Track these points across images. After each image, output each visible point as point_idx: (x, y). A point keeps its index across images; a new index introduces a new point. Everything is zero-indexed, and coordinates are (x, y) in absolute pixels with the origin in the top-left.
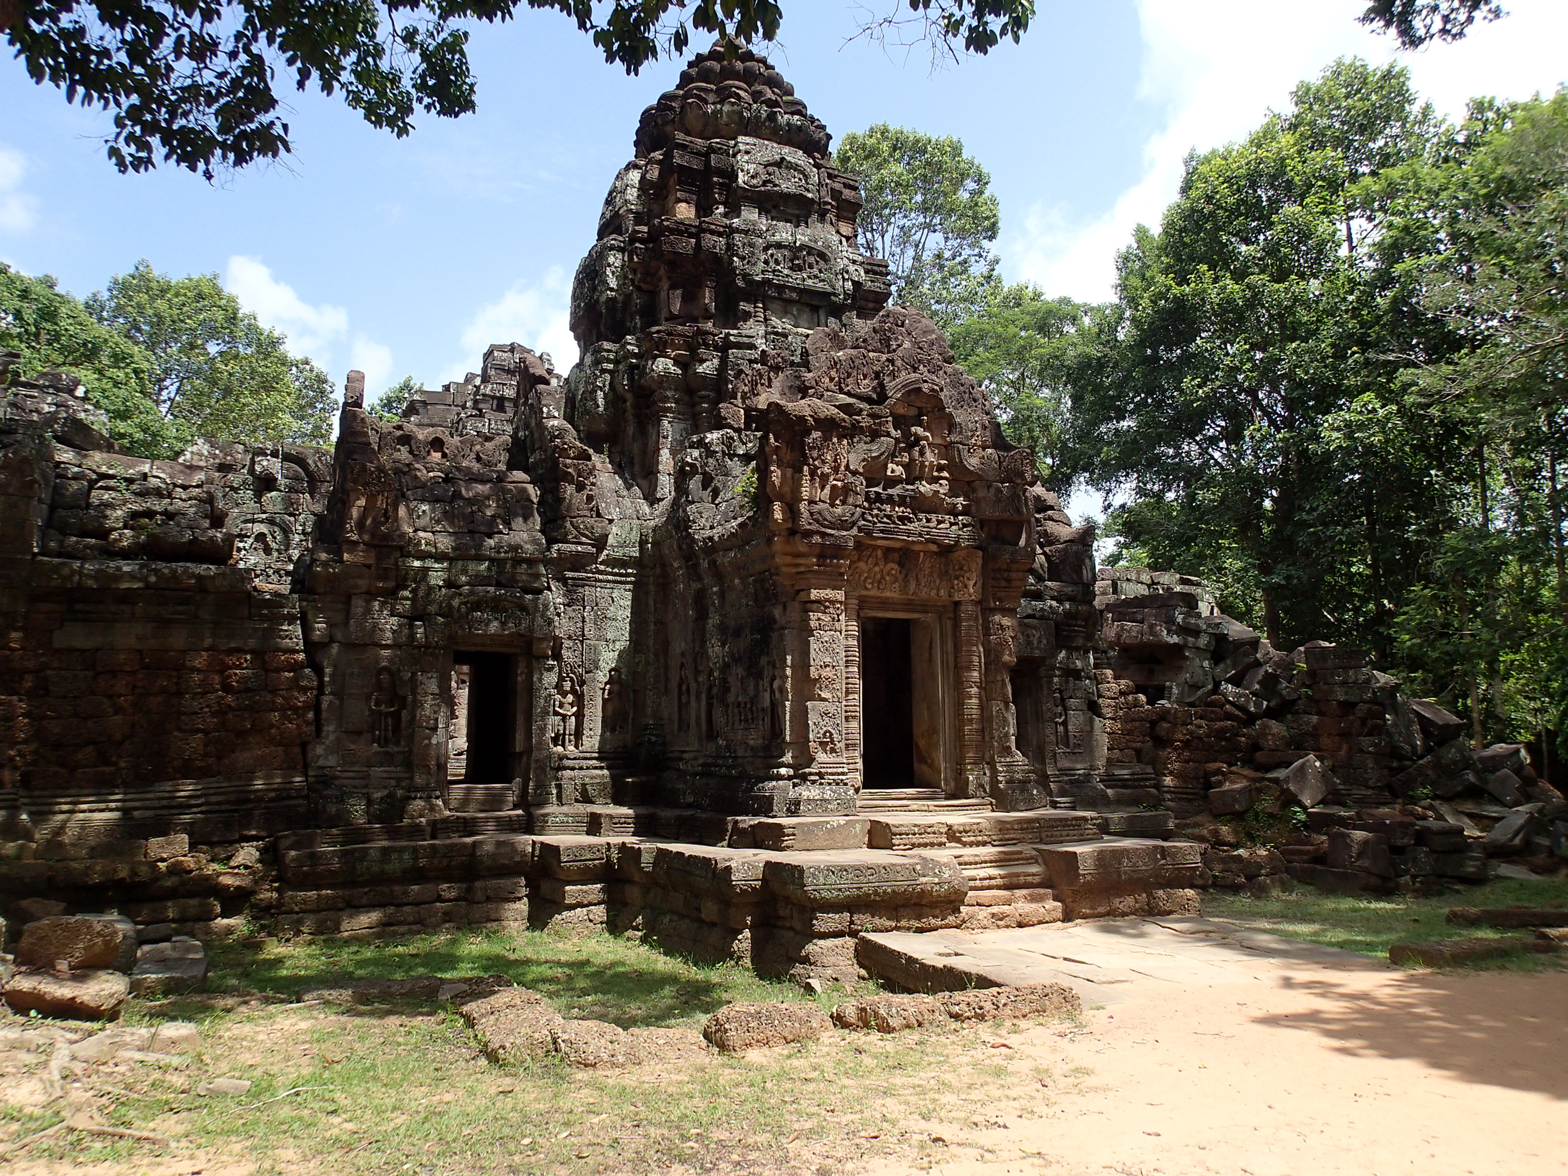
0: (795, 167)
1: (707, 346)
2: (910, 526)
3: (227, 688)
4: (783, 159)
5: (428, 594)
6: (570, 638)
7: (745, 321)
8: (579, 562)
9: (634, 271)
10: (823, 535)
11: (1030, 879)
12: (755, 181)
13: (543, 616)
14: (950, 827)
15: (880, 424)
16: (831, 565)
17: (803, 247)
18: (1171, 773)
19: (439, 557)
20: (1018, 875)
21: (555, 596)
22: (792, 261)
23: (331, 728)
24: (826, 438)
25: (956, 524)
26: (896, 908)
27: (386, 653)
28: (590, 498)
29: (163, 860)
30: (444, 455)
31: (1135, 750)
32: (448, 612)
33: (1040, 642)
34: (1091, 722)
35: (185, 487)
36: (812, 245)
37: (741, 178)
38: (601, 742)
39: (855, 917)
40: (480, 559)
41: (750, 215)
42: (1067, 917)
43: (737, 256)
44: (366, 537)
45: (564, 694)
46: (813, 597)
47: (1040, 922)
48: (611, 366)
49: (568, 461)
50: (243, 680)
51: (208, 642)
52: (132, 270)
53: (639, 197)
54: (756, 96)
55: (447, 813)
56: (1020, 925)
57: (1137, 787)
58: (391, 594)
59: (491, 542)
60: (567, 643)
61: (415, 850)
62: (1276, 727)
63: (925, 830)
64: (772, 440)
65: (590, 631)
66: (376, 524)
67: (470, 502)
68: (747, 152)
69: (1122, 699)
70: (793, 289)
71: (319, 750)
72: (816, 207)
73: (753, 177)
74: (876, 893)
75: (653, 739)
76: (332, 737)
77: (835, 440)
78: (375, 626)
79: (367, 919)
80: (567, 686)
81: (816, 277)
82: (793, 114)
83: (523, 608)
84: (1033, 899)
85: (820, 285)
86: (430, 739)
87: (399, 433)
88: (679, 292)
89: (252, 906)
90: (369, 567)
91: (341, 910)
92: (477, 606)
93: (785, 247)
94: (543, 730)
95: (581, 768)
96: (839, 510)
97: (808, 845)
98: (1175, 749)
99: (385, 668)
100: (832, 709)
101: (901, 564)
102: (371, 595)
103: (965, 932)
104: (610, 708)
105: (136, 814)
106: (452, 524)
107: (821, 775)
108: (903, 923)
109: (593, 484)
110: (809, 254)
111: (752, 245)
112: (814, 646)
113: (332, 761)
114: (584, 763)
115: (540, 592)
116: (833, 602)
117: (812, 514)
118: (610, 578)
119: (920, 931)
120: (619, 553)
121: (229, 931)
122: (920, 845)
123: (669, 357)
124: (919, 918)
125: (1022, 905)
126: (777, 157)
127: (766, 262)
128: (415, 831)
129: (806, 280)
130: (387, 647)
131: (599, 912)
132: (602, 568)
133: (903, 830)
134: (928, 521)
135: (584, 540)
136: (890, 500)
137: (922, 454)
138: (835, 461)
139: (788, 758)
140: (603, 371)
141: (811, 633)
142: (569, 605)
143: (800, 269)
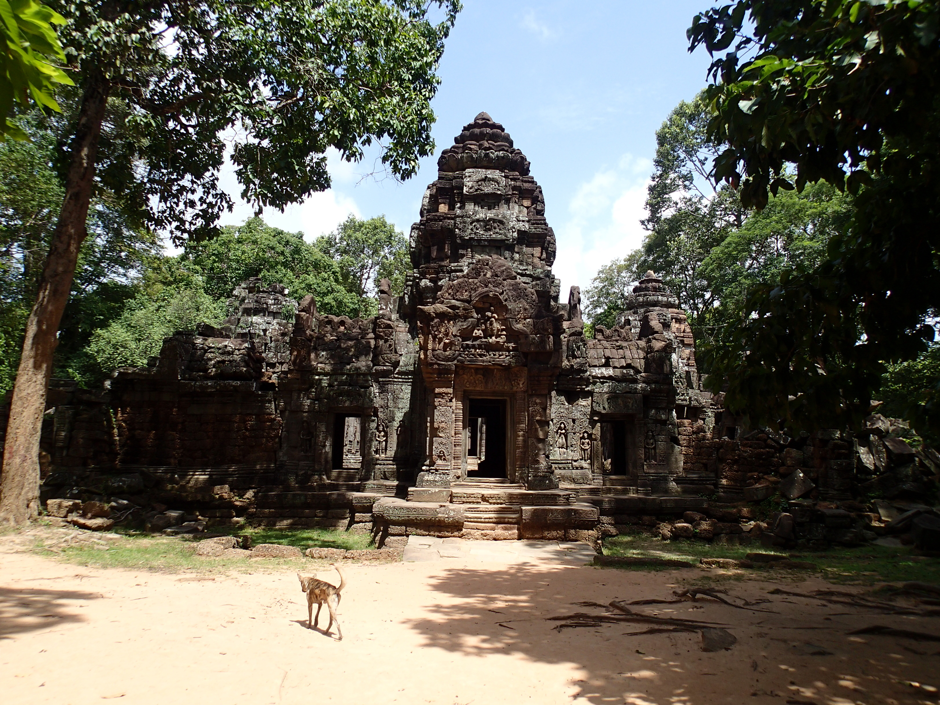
0: (493, 180)
1: (444, 272)
2: (485, 358)
3: (246, 429)
4: (486, 177)
5: (321, 390)
6: (382, 407)
7: (462, 258)
8: (386, 374)
9: (422, 238)
10: (439, 365)
11: (510, 520)
12: (471, 190)
13: (369, 397)
14: (483, 495)
15: (468, 313)
16: (444, 377)
17: (490, 219)
18: (726, 477)
19: (326, 374)
20: (505, 518)
21: (375, 389)
22: (485, 227)
23: (285, 445)
24: (442, 321)
25: (509, 356)
26: (429, 526)
27: (305, 414)
28: (390, 346)
29: (218, 494)
30: (345, 328)
31: (703, 464)
32: (328, 397)
33: (633, 406)
34: (673, 448)
35: (239, 350)
36: (496, 218)
37: (465, 189)
38: (395, 453)
39: (408, 529)
40: (343, 374)
41: (470, 207)
42: (520, 538)
43: (457, 228)
44: (297, 367)
45: (380, 432)
46: (436, 392)
47: (505, 539)
48: (411, 283)
49: (381, 330)
50: (252, 426)
51: (239, 411)
52: (347, 219)
53: (429, 202)
54: (480, 146)
55: (328, 481)
56: (495, 539)
57: (700, 484)
58: (307, 391)
59: (348, 367)
60: (380, 410)
61: (306, 496)
62: (794, 452)
63: (469, 496)
64: (419, 324)
65: (391, 404)
66: (301, 361)
67: (344, 349)
68: (469, 176)
69: (694, 436)
70: (485, 240)
71: (281, 454)
72: (503, 197)
73: (471, 188)
74: (416, 519)
75: (416, 452)
76: (285, 449)
77: (446, 322)
78: (301, 403)
79: (286, 522)
80: (381, 428)
81: (497, 233)
82: (499, 151)
83: (360, 395)
84: (506, 529)
85: (499, 236)
86: (322, 450)
87: (326, 320)
88: (436, 247)
89: (247, 514)
90: (298, 379)
91: (278, 517)
92: (341, 394)
93: (481, 221)
94: (370, 447)
95: (384, 464)
96: (447, 353)
97: (419, 500)
98: (728, 464)
99: (305, 421)
100: (444, 441)
101: (484, 375)
102: (300, 391)
103: (464, 540)
104: (400, 438)
105: (214, 477)
106: (333, 360)
107: (437, 470)
108: (432, 533)
109: (392, 339)
110: (493, 222)
111: (465, 222)
112: (436, 413)
113: (285, 458)
114: (386, 462)
115: (368, 387)
116: (447, 394)
117: (433, 355)
118: (400, 380)
119: (439, 537)
120: (404, 369)
121: (238, 522)
122: (467, 502)
123: (427, 279)
124: (440, 532)
125: (499, 531)
126: (483, 177)
127: (472, 229)
128: (312, 488)
129: (492, 235)
130: (306, 412)
131: (370, 525)
132: (396, 376)
133: (459, 495)
134: (494, 355)
135: (387, 364)
136: (473, 346)
137: (491, 324)
138: (446, 331)
139: (427, 462)
140: (407, 286)
141: (435, 407)
142: (381, 393)
143: (490, 230)
